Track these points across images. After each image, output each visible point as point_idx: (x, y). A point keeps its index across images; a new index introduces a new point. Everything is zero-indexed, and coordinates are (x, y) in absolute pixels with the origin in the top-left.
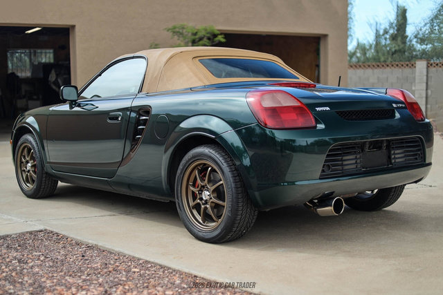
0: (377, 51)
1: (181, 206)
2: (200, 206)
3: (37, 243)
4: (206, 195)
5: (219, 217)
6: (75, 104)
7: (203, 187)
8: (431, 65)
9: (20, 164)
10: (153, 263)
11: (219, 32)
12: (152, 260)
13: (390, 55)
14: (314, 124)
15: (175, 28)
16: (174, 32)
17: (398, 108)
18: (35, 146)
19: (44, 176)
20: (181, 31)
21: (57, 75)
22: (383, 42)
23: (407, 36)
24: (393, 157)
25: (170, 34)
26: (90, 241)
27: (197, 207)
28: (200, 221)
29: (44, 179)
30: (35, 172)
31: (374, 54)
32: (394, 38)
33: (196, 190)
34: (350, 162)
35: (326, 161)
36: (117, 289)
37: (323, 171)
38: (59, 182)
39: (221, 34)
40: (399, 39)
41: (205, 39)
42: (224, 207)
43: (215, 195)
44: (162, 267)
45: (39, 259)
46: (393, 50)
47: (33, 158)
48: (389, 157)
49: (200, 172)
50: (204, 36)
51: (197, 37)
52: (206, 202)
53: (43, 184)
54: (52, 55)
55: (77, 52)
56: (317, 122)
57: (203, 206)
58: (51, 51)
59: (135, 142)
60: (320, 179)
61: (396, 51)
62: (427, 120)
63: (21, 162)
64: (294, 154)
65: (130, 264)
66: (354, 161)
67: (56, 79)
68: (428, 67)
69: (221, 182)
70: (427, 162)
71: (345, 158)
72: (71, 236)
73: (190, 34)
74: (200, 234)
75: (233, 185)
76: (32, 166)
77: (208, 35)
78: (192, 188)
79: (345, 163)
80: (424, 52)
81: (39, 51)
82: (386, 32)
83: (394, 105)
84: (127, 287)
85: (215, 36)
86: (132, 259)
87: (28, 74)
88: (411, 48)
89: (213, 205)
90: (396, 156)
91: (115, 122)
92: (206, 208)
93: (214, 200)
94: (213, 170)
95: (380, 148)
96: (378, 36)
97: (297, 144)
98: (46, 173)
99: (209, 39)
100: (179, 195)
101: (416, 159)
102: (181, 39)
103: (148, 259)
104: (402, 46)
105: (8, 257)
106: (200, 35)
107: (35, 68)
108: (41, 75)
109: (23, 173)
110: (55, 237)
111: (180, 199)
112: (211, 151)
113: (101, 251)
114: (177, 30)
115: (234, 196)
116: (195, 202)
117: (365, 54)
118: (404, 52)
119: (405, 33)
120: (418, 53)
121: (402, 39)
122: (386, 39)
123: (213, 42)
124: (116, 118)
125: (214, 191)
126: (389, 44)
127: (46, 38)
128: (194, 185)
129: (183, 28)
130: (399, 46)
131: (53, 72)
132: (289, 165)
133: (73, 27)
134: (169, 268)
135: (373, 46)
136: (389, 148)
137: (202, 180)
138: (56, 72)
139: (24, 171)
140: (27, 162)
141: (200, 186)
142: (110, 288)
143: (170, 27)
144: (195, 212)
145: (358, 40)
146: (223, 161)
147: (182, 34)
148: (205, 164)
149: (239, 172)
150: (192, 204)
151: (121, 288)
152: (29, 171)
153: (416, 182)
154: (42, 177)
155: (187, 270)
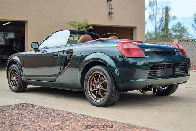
0: (156, 36)
1: (87, 92)
2: (96, 92)
3: (24, 108)
4: (98, 87)
5: (104, 96)
6: (37, 50)
7: (97, 83)
8: (180, 41)
9: (10, 78)
10: (77, 114)
11: (90, 25)
12: (77, 113)
13: (161, 38)
14: (144, 56)
15: (71, 23)
16: (71, 24)
17: (177, 51)
18: (18, 69)
19: (22, 82)
20: (74, 24)
21: (16, 44)
22: (158, 31)
23: (169, 29)
24: (175, 71)
25: (69, 25)
26: (48, 107)
27: (94, 92)
28: (96, 98)
29: (22, 84)
30: (17, 81)
31: (155, 37)
32: (163, 30)
33: (94, 85)
34: (159, 72)
35: (150, 71)
36: (67, 122)
37: (148, 76)
38: (28, 85)
39: (91, 26)
40: (166, 30)
41: (84, 28)
42: (106, 91)
43: (102, 86)
44: (82, 115)
45: (28, 113)
46: (163, 35)
47: (16, 75)
48: (174, 71)
49: (95, 77)
50: (84, 26)
51: (81, 26)
52: (98, 90)
53: (21, 86)
54: (14, 35)
55: (28, 33)
56: (146, 55)
57: (97, 91)
58: (14, 33)
59: (65, 65)
60: (147, 79)
61: (164, 36)
62: (187, 57)
63: (11, 77)
64: (136, 69)
65: (68, 114)
66: (160, 72)
67: (16, 46)
68: (179, 42)
69: (105, 81)
70: (189, 74)
71: (157, 71)
72: (39, 105)
73: (77, 26)
74: (96, 103)
75: (111, 82)
76: (16, 78)
77: (86, 26)
78: (91, 84)
79: (157, 73)
80: (176, 36)
81: (8, 33)
82: (159, 27)
83: (175, 50)
84: (71, 122)
85: (89, 26)
86: (69, 113)
87: (3, 44)
88: (171, 34)
89: (101, 90)
90: (177, 71)
91: (57, 57)
92: (98, 92)
93: (102, 88)
94: (102, 76)
95: (170, 67)
96: (156, 29)
97: (137, 65)
98: (23, 81)
99: (86, 27)
100: (86, 87)
101: (184, 72)
102: (74, 27)
103: (75, 113)
104: (166, 34)
105: (14, 113)
106: (82, 25)
107: (6, 41)
108: (9, 44)
109: (12, 81)
110: (31, 106)
111: (86, 89)
112: (101, 67)
113: (54, 110)
114: (72, 23)
115: (111, 86)
116: (93, 90)
117: (151, 36)
118: (168, 36)
119: (168, 27)
120: (174, 36)
121: (167, 30)
122: (159, 30)
123: (88, 29)
124: (57, 55)
125: (102, 85)
126: (161, 33)
127: (11, 27)
128: (92, 83)
129: (75, 23)
130: (165, 33)
131: (15, 42)
132: (134, 74)
133: (27, 21)
134: (85, 116)
135: (154, 33)
136: (174, 67)
137: (97, 80)
138: (16, 42)
139: (12, 80)
140: (14, 76)
141: (95, 83)
142: (64, 122)
143: (69, 22)
144: (93, 94)
145: (148, 30)
146: (106, 72)
147: (74, 25)
148: (98, 73)
149: (113, 76)
150: (91, 91)
151: (68, 122)
152: (14, 80)
153: (184, 83)
154: (21, 83)
155: (93, 116)
